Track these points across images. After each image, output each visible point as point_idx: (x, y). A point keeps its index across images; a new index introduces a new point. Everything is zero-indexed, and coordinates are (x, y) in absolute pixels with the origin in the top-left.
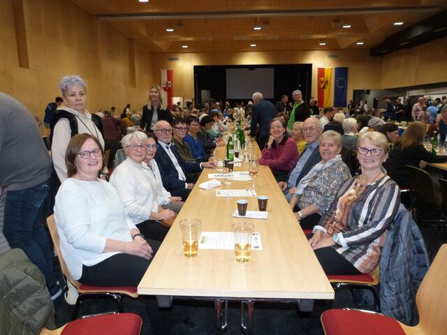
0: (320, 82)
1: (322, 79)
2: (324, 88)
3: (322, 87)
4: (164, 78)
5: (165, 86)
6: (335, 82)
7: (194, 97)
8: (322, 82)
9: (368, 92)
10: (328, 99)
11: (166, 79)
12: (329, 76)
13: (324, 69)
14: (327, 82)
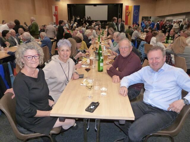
0: (126, 13)
1: (127, 11)
2: (128, 15)
3: (127, 15)
4: (54, 10)
5: (54, 14)
6: (134, 12)
7: (68, 19)
8: (127, 13)
9: (150, 17)
10: (130, 21)
11: (55, 10)
12: (131, 10)
13: (128, 6)
14: (130, 12)
